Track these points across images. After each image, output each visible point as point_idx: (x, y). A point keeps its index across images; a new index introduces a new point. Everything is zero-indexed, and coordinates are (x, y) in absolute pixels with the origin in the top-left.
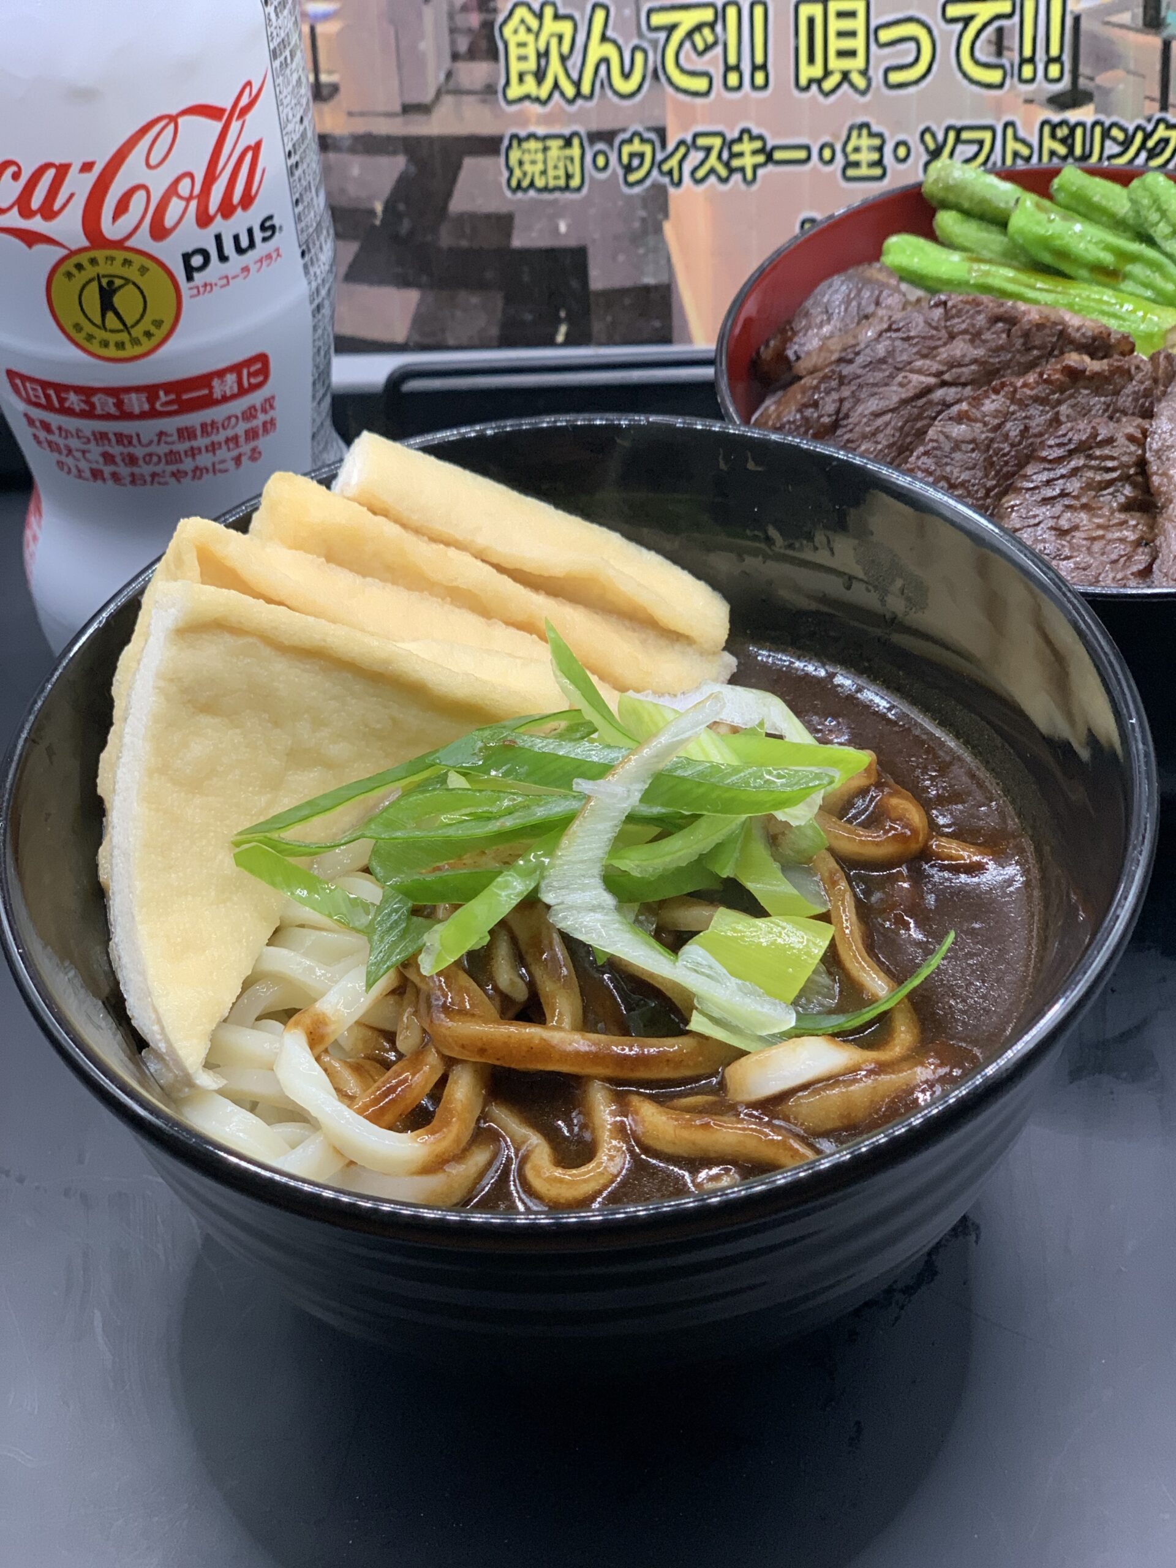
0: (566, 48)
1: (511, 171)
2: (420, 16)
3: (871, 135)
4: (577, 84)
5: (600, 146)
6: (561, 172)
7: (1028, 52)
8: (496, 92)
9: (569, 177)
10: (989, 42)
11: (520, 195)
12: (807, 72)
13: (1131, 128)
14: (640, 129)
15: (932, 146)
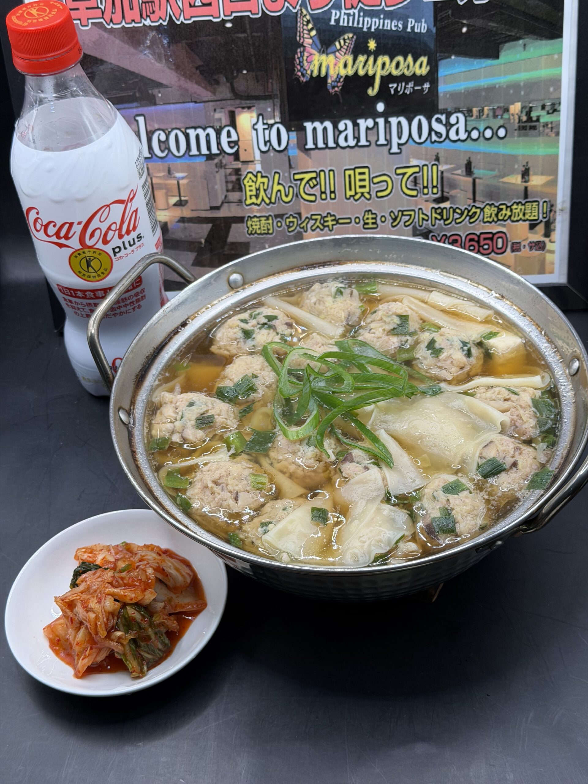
0: (266, 187)
1: (248, 228)
2: (215, 177)
3: (372, 214)
4: (270, 199)
5: (279, 219)
6: (266, 228)
7: (425, 184)
8: (242, 202)
9: (268, 230)
10: (412, 182)
11: (252, 236)
12: (349, 193)
13: (463, 208)
14: (292, 213)
15: (393, 217)
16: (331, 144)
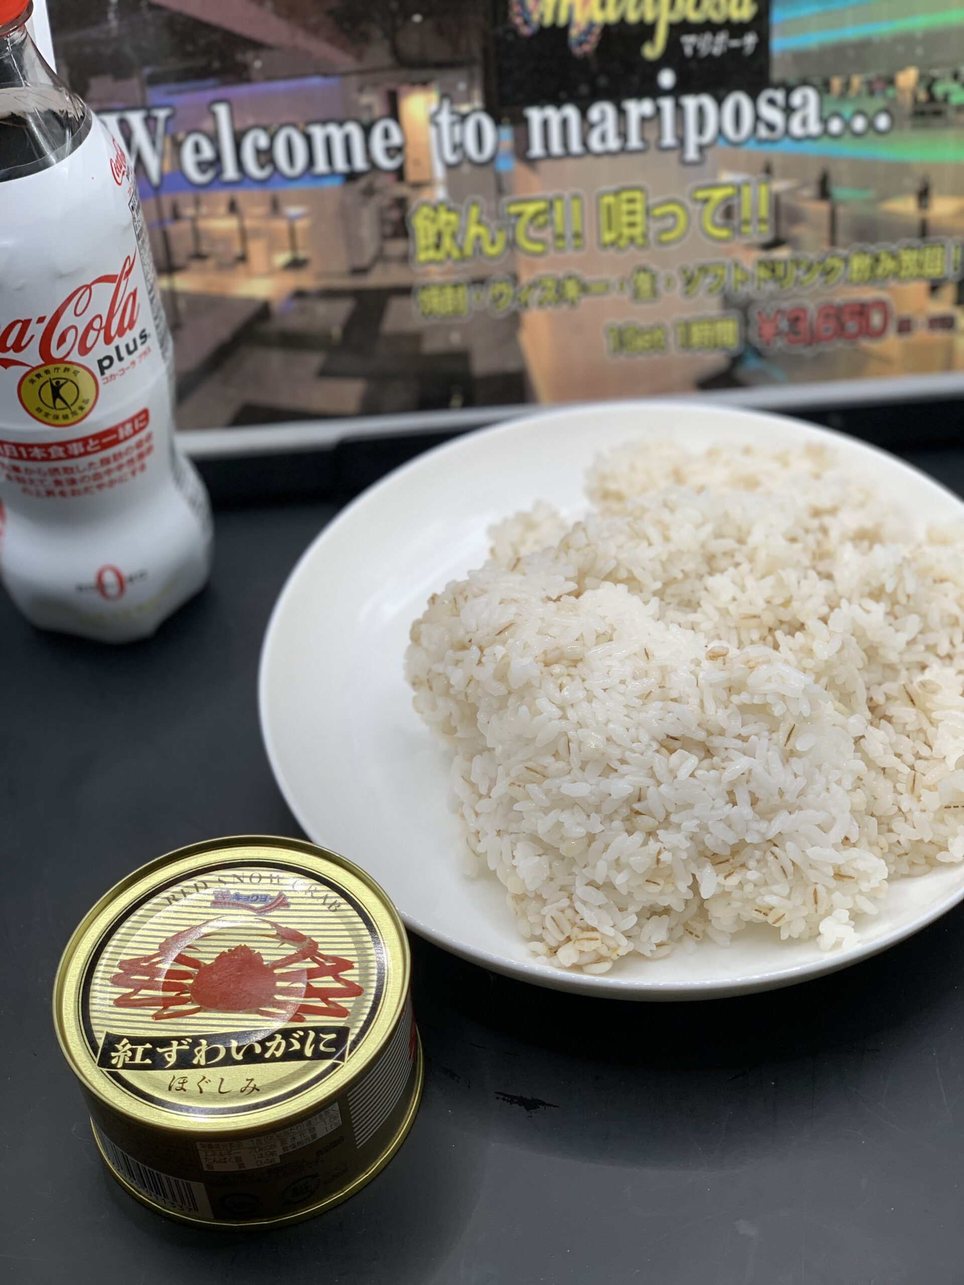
2: (359, 213)
4: (461, 251)
8: (407, 259)
12: (608, 237)
16: (575, 146)
